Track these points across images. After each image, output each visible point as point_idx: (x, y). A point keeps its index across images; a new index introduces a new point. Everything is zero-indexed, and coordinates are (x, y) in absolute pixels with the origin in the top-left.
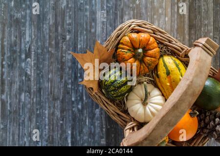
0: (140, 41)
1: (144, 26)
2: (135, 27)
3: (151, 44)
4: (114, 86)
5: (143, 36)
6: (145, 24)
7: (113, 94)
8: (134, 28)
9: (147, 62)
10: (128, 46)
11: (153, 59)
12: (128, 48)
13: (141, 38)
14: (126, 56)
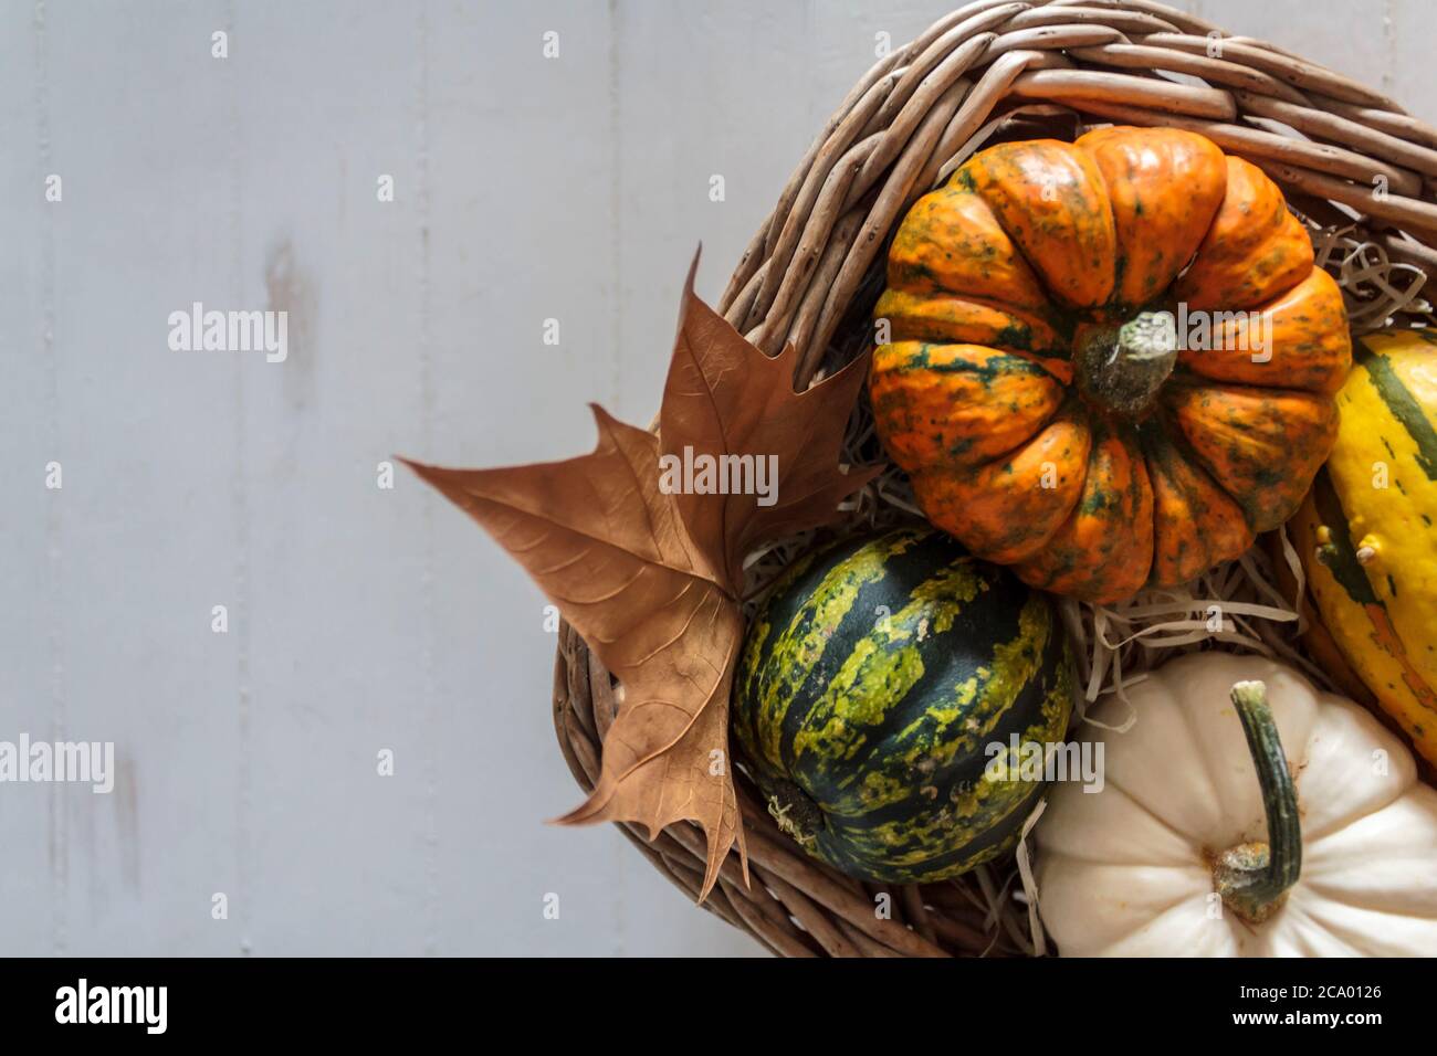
0: (1131, 223)
1: (1126, 47)
2: (1027, 70)
3: (1244, 246)
4: (898, 771)
5: (1148, 159)
6: (1136, 32)
7: (894, 851)
8: (1027, 86)
9: (1235, 455)
10: (990, 299)
11: (1290, 405)
12: (998, 320)
13: (1127, 193)
14: (990, 414)
